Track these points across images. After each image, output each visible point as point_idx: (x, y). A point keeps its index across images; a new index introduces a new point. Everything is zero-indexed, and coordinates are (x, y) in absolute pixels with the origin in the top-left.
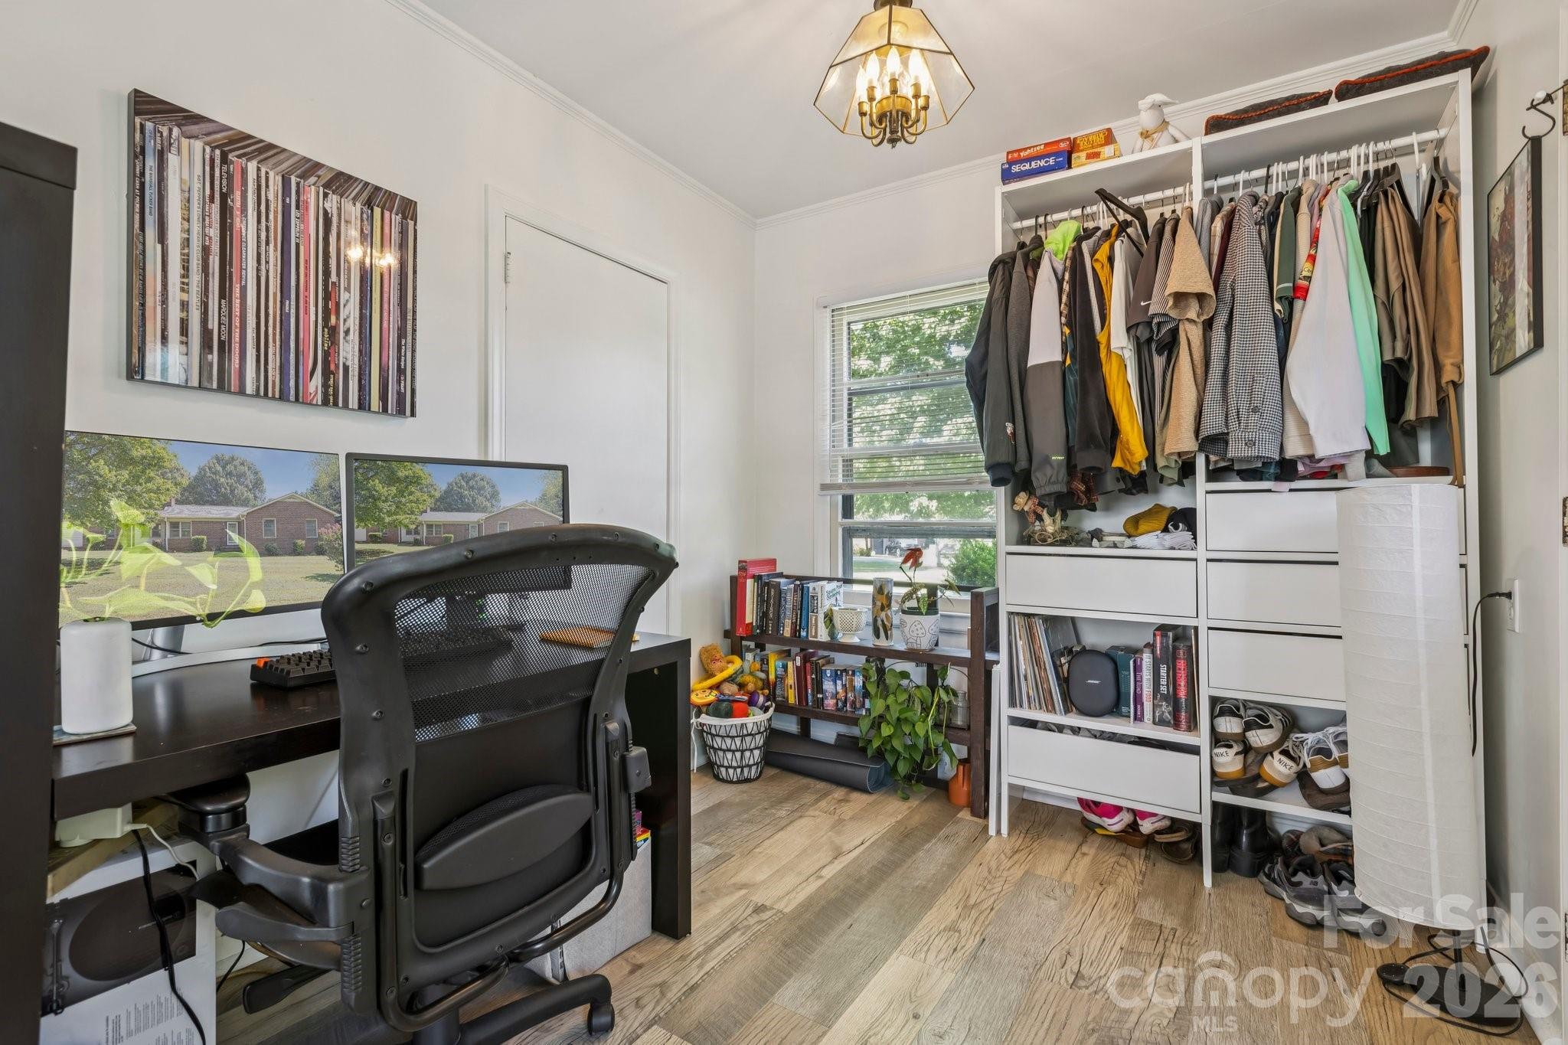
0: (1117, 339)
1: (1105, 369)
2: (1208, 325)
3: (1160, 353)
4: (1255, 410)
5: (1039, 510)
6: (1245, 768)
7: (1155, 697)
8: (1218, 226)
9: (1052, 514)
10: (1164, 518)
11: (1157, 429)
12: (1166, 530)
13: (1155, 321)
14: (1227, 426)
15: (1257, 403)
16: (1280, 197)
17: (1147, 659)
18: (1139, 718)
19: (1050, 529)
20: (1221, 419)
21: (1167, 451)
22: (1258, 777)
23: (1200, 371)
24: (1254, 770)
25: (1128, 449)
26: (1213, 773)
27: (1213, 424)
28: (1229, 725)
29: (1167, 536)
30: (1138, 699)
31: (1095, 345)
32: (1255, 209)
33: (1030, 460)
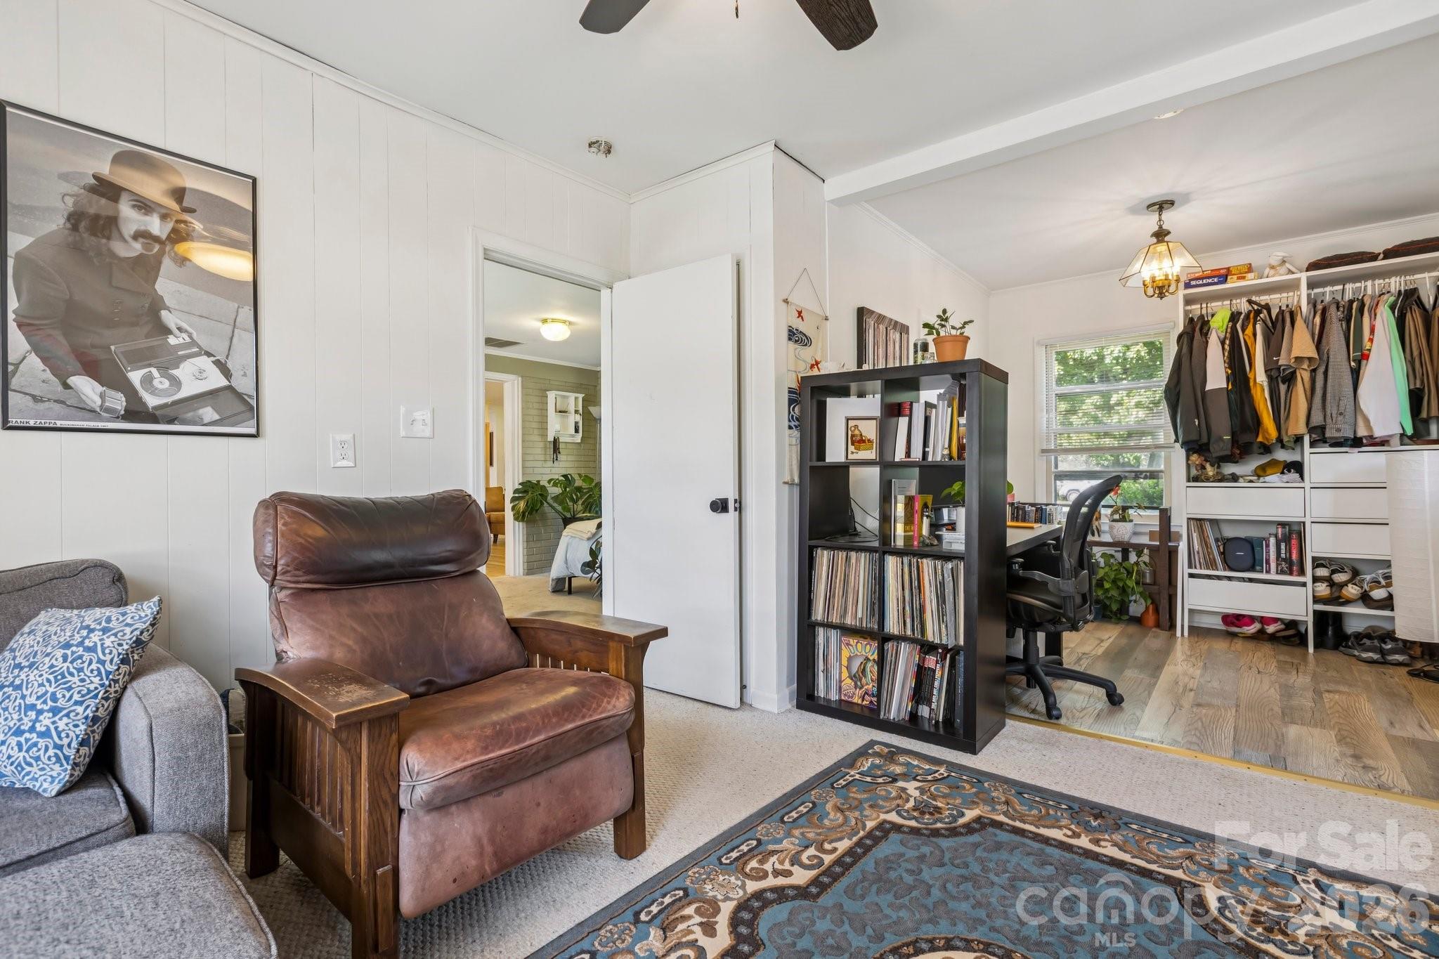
0: (1260, 376)
1: (1253, 391)
2: (1314, 371)
3: (1284, 383)
4: (1341, 414)
5: (1204, 463)
6: (1331, 593)
7: (1277, 559)
8: (1318, 320)
9: (1212, 465)
10: (1281, 467)
11: (1282, 422)
12: (1282, 473)
13: (1282, 368)
14: (1325, 420)
15: (1342, 410)
16: (1351, 302)
17: (1272, 541)
18: (1268, 572)
19: (1211, 474)
20: (1321, 418)
21: (1289, 433)
22: (1340, 597)
23: (1309, 393)
24: (1336, 594)
25: (1268, 433)
26: (1314, 597)
27: (1317, 419)
28: (1323, 572)
29: (1285, 476)
30: (1268, 562)
31: (1247, 380)
32: (1339, 313)
33: (1209, 439)
